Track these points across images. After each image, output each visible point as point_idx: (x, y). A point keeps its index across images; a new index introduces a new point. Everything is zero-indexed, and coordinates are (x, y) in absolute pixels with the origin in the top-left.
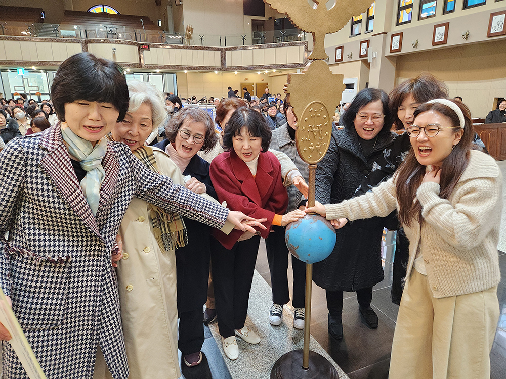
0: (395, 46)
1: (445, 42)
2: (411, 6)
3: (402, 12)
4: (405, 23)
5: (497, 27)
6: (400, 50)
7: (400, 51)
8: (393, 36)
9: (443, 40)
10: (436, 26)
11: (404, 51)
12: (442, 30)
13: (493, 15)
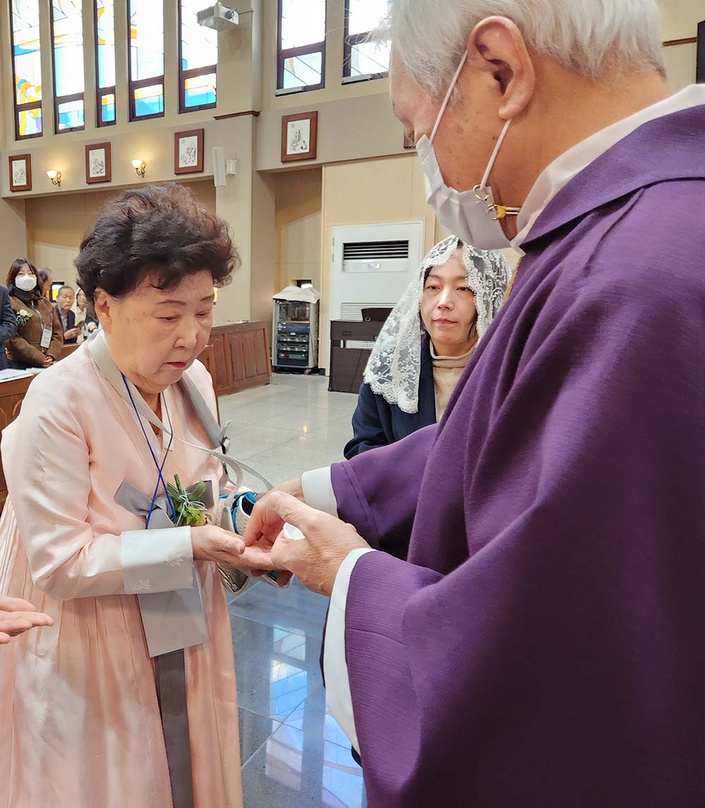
0: (20, 181)
1: (107, 179)
2: (37, 105)
3: (21, 114)
4: (31, 136)
5: (188, 157)
6: (28, 187)
7: (30, 190)
8: (12, 159)
9: (104, 174)
10: (90, 148)
11: (36, 190)
12: (98, 156)
13: (178, 136)
